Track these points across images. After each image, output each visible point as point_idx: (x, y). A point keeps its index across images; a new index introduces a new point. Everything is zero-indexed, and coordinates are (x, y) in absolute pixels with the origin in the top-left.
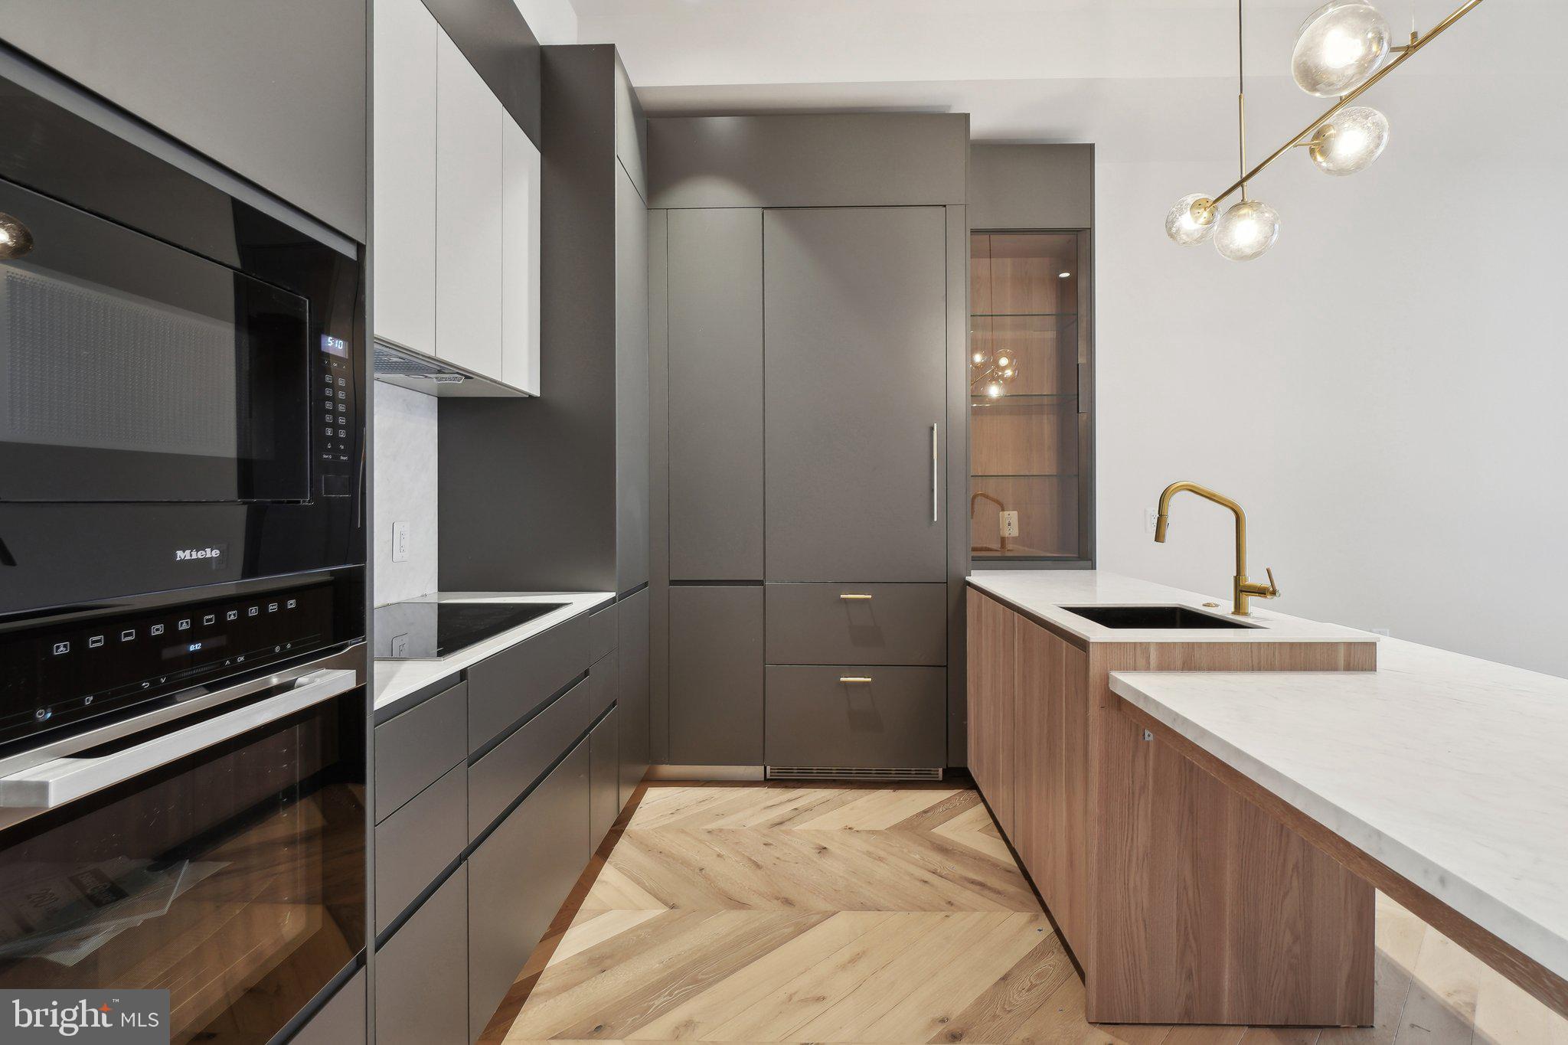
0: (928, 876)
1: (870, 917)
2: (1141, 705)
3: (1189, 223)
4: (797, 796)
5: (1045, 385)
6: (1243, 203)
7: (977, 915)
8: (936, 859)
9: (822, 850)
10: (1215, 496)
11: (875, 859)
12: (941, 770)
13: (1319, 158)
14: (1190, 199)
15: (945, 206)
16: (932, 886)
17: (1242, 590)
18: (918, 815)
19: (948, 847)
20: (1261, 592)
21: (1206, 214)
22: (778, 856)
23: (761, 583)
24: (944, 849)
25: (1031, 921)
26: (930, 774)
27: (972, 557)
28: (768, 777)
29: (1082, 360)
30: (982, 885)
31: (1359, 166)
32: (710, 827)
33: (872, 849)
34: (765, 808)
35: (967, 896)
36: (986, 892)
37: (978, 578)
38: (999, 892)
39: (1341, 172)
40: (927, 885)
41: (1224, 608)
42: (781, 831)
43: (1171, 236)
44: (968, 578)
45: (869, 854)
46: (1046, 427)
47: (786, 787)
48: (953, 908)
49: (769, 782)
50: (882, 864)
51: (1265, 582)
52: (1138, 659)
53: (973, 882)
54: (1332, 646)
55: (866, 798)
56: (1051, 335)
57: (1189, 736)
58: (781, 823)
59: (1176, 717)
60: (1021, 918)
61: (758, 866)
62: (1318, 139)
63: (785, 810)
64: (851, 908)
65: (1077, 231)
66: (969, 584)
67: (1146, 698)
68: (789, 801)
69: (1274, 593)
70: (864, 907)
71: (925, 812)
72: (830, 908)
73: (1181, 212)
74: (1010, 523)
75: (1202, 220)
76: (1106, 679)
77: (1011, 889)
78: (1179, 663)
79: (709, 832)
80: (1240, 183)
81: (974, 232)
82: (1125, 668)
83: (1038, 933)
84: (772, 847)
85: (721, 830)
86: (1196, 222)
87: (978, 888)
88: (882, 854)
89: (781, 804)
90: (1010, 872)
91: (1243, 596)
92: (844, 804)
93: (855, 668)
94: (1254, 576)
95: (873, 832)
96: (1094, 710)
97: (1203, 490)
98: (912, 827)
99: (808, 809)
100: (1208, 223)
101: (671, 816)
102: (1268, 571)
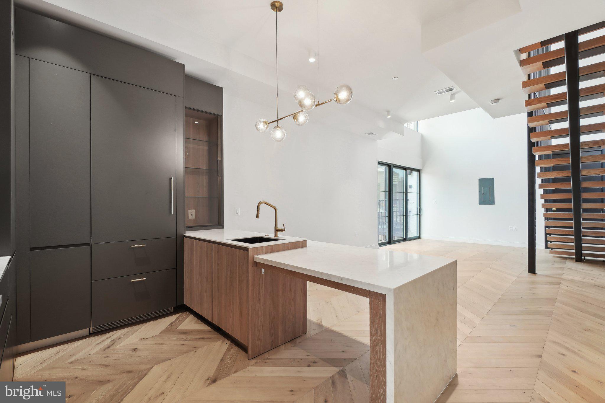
0: (183, 343)
1: (168, 362)
2: (266, 263)
3: (261, 126)
4: (111, 335)
5: (203, 165)
6: (277, 127)
7: (206, 347)
8: (183, 337)
9: (135, 350)
10: (271, 205)
11: (159, 345)
12: (173, 308)
13: (295, 120)
14: (263, 120)
15: (175, 96)
16: (186, 345)
17: (277, 230)
18: (169, 326)
19: (186, 332)
20: (282, 230)
21: (266, 126)
22: (115, 359)
23: (88, 244)
24: (184, 333)
25: (223, 342)
26: (169, 310)
27: (186, 226)
28: (91, 332)
29: (219, 159)
30: (203, 338)
31: (302, 125)
32: (70, 361)
33: (156, 342)
34: (96, 345)
35: (200, 343)
36: (205, 340)
37: (188, 234)
38: (209, 338)
39: (299, 125)
40: (184, 345)
41: (272, 236)
42: (111, 350)
43: (257, 129)
44: (184, 235)
45: (156, 344)
46: (204, 180)
47: (103, 334)
48: (196, 348)
49: (91, 334)
50: (163, 345)
51: (282, 228)
52: (260, 251)
53: (199, 339)
54: (299, 242)
55: (144, 327)
56: (206, 148)
57: (282, 267)
58: (109, 347)
59: (278, 263)
60: (219, 343)
61: (107, 366)
62: (295, 116)
63: (109, 341)
64: (158, 363)
65: (217, 115)
66: (185, 236)
67: (268, 260)
68: (108, 338)
69: (284, 230)
70: (163, 361)
71: (172, 324)
72: (149, 366)
73: (260, 123)
74: (191, 214)
75: (265, 127)
76: (253, 258)
77: (213, 336)
78: (270, 251)
79: (71, 363)
80: (277, 120)
81: (186, 108)
82: (258, 255)
83: (227, 344)
84: (109, 357)
85: (77, 360)
86: (264, 127)
87: (202, 340)
88: (161, 342)
89: (104, 340)
90: (210, 331)
91: (277, 232)
92: (135, 331)
93: (137, 275)
94: (280, 227)
95: (154, 337)
96: (250, 268)
97: (268, 203)
98: (168, 330)
99: (119, 338)
100: (267, 128)
101: (40, 365)
102: (283, 225)
